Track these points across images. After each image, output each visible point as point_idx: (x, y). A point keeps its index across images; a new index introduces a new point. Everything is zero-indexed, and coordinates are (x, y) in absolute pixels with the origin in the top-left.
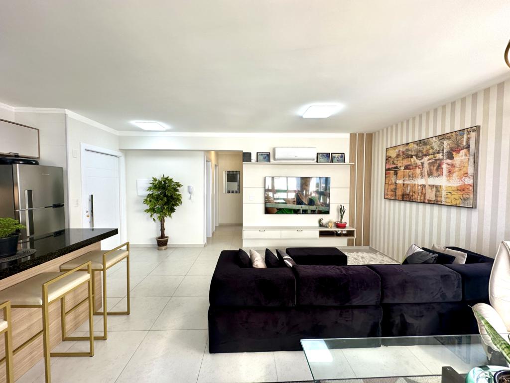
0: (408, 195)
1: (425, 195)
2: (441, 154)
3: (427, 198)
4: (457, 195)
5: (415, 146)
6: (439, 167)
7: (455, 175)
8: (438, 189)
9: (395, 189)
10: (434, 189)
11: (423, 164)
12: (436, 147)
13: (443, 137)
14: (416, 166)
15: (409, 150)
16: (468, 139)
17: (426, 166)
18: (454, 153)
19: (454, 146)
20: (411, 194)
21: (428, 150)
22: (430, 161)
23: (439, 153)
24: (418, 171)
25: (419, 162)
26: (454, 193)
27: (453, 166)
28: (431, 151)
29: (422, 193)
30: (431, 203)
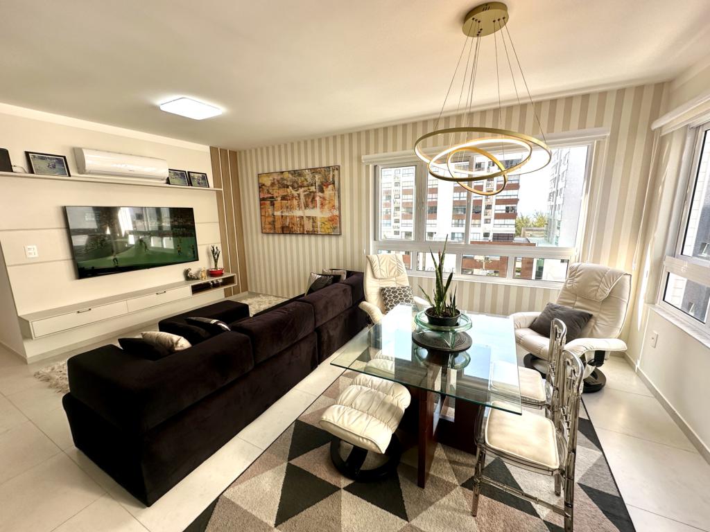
0: (288, 227)
1: (303, 226)
2: (314, 187)
3: (306, 229)
4: (328, 225)
5: (290, 176)
6: (314, 199)
7: (326, 207)
8: (314, 219)
9: (274, 221)
10: (311, 220)
11: (299, 195)
13: (314, 171)
14: (293, 197)
16: (334, 175)
17: (302, 197)
18: (324, 187)
19: (323, 180)
20: (291, 226)
21: (302, 182)
22: (306, 193)
23: (312, 185)
24: (295, 202)
25: (295, 193)
26: (326, 223)
27: (324, 199)
28: (305, 183)
29: (301, 224)
30: (309, 233)
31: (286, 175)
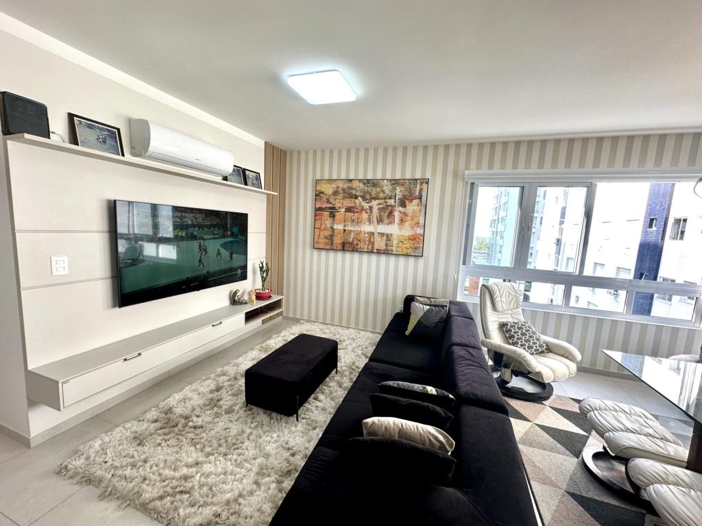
0: (351, 243)
1: (373, 243)
2: (393, 200)
3: (376, 247)
4: (408, 244)
5: (362, 185)
6: (391, 214)
7: (407, 224)
8: (388, 237)
9: (332, 236)
10: (385, 238)
11: (371, 208)
12: (387, 192)
13: (395, 182)
14: (362, 209)
15: (354, 189)
16: (421, 190)
17: (375, 210)
18: (407, 201)
19: (406, 193)
20: (355, 242)
21: (377, 193)
22: (381, 206)
23: (390, 198)
24: (365, 216)
25: (366, 205)
26: (405, 242)
27: (405, 214)
28: (381, 195)
29: (369, 241)
30: (379, 252)
31: (355, 184)
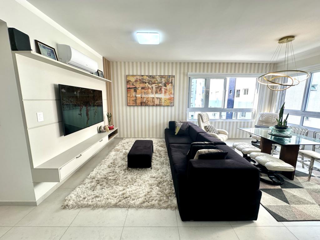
0: (145, 102)
1: (154, 102)
2: (161, 84)
3: (156, 103)
4: (168, 101)
6: (161, 90)
7: (167, 93)
8: (160, 99)
11: (152, 87)
12: (159, 80)
13: (162, 77)
15: (144, 79)
16: (172, 80)
17: (154, 88)
18: (167, 84)
19: (166, 81)
21: (155, 81)
22: (156, 86)
24: (150, 91)
25: (150, 86)
26: (167, 101)
27: (166, 90)
29: (153, 101)
